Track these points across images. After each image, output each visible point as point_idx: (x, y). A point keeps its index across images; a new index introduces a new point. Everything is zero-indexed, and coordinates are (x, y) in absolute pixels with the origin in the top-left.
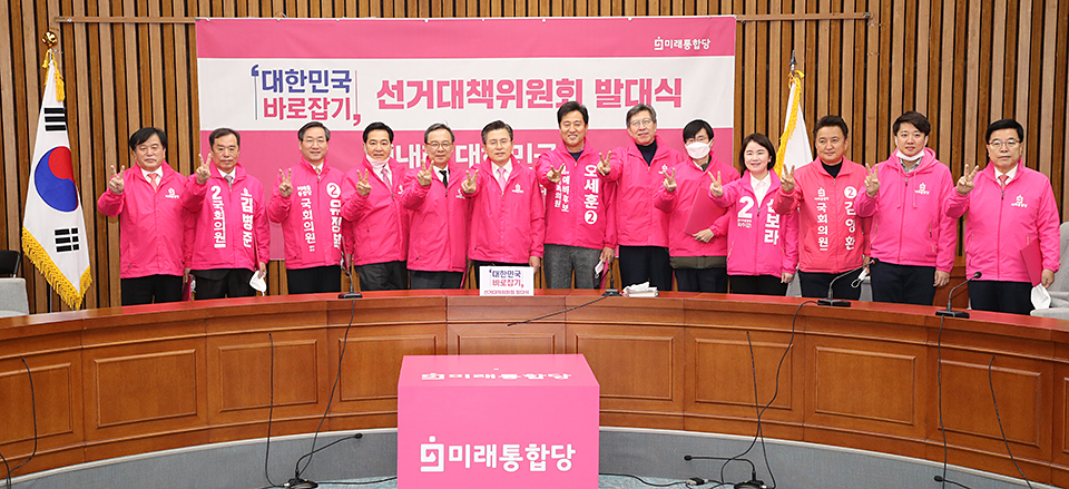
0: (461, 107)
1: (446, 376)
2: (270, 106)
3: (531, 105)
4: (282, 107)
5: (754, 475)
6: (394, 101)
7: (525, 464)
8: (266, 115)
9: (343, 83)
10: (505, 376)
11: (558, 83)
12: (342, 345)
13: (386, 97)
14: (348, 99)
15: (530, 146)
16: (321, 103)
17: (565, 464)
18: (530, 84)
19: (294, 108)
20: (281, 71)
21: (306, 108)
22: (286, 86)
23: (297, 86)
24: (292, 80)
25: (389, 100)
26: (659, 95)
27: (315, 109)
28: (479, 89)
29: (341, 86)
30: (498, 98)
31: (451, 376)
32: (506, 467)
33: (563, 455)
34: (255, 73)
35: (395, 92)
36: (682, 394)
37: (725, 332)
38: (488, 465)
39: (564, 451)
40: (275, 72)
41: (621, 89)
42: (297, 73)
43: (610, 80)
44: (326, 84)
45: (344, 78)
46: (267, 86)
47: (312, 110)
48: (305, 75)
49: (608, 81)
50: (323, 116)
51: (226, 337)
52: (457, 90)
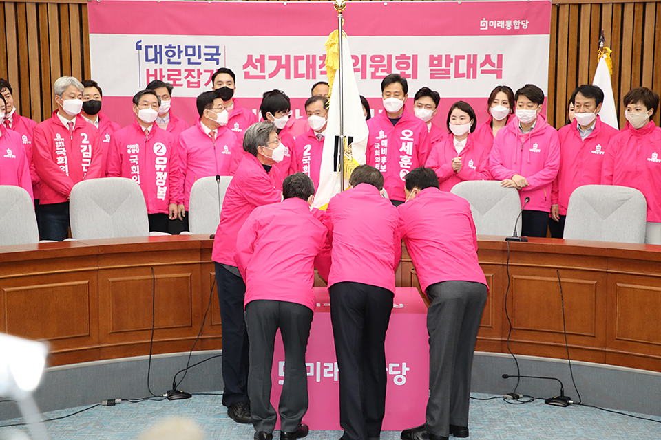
2: (152, 75)
3: (373, 76)
4: (163, 76)
5: (562, 392)
6: (257, 72)
9: (214, 57)
11: (397, 58)
13: (250, 69)
17: (400, 379)
18: (373, 58)
19: (172, 77)
20: (161, 46)
21: (182, 77)
22: (165, 58)
23: (175, 59)
25: (252, 71)
26: (483, 68)
27: (190, 78)
29: (212, 59)
33: (399, 372)
34: (139, 47)
35: (258, 64)
36: (500, 322)
37: (538, 270)
38: (336, 379)
39: (400, 369)
40: (156, 46)
41: (451, 63)
42: (175, 47)
43: (441, 56)
44: (200, 58)
45: (215, 52)
46: (149, 58)
47: (188, 79)
48: (181, 50)
49: (440, 57)
50: (196, 85)
51: (115, 270)
52: (311, 63)
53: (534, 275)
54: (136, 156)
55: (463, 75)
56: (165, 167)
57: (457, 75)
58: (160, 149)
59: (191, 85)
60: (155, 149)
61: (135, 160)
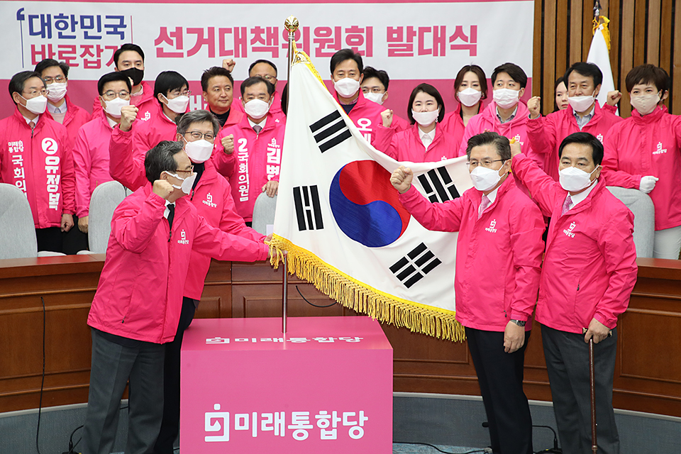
0: (245, 55)
1: (232, 340)
2: (38, 53)
4: (52, 54)
6: (173, 49)
7: (315, 432)
9: (117, 30)
10: (294, 340)
11: (347, 31)
13: (164, 45)
17: (357, 432)
18: (317, 31)
19: (64, 55)
20: (49, 16)
21: (77, 55)
22: (55, 31)
23: (68, 32)
24: (62, 25)
25: (167, 48)
26: (452, 43)
27: (87, 56)
28: (264, 36)
29: (115, 32)
30: (284, 46)
31: (237, 340)
32: (295, 435)
33: (355, 423)
34: (20, 17)
35: (174, 39)
38: (276, 433)
39: (356, 418)
40: (42, 16)
41: (414, 37)
42: (67, 18)
43: (402, 27)
44: (99, 30)
45: (119, 24)
46: (34, 31)
47: (85, 57)
48: (76, 20)
49: (400, 29)
50: (96, 65)
52: (240, 37)
54: (20, 156)
55: (428, 52)
56: (57, 168)
57: (422, 51)
58: (49, 145)
59: (89, 65)
60: (44, 146)
61: (18, 161)
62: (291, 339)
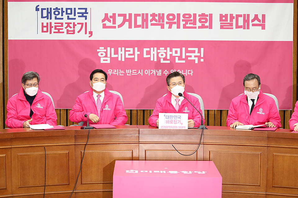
0: (147, 27)
1: (139, 172)
2: (45, 27)
3: (185, 27)
4: (51, 27)
6: (111, 24)
8: (43, 31)
9: (83, 15)
10: (171, 172)
11: (199, 15)
12: (82, 154)
13: (106, 22)
14: (86, 23)
15: (184, 49)
16: (72, 25)
18: (184, 16)
19: (57, 28)
20: (51, 9)
21: (64, 28)
22: (53, 16)
23: (59, 16)
24: (57, 13)
25: (108, 24)
26: (253, 23)
28: (157, 18)
30: (167, 23)
31: (142, 172)
34: (37, 9)
35: (112, 19)
36: (265, 182)
37: (289, 149)
40: (48, 9)
41: (233, 19)
42: (59, 9)
44: (75, 15)
45: (84, 12)
46: (43, 16)
47: (67, 29)
48: (63, 11)
49: (226, 15)
50: (72, 32)
51: (21, 148)
52: (145, 18)
53: (287, 153)
55: (241, 27)
57: (238, 27)
59: (69, 32)
62: (170, 172)
